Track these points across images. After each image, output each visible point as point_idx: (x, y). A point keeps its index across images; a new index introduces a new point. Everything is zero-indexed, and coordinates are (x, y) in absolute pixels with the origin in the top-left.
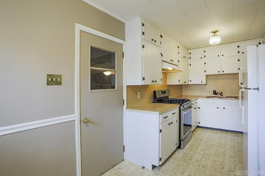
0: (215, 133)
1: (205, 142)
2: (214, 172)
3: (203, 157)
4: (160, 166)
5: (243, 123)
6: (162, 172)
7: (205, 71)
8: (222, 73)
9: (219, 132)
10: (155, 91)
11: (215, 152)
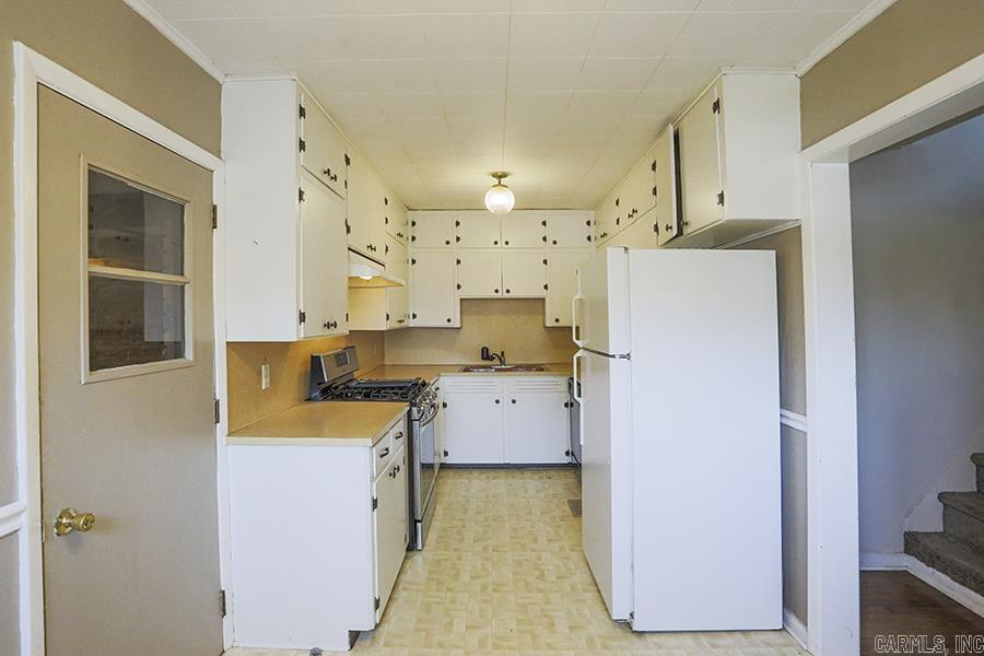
0: (494, 478)
1: (478, 513)
2: (526, 595)
3: (486, 559)
4: (377, 626)
5: (582, 443)
6: (386, 644)
7: (459, 287)
8: (506, 295)
9: (502, 473)
10: (319, 357)
11: (512, 538)
